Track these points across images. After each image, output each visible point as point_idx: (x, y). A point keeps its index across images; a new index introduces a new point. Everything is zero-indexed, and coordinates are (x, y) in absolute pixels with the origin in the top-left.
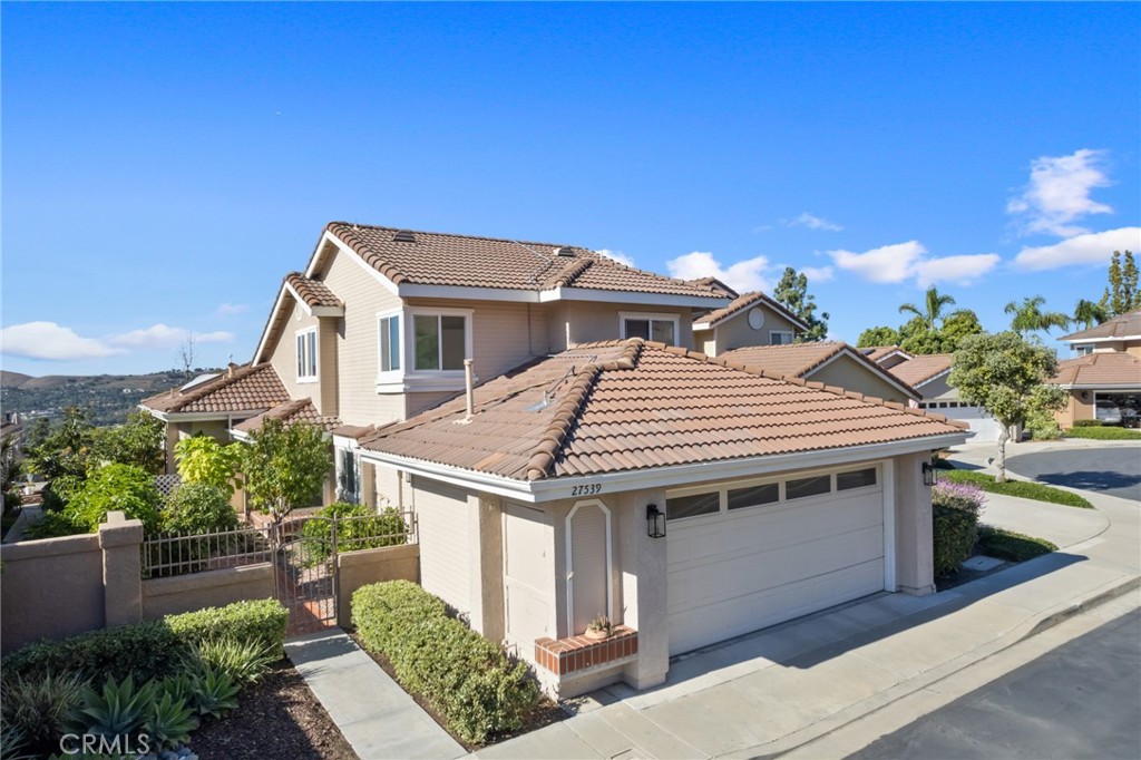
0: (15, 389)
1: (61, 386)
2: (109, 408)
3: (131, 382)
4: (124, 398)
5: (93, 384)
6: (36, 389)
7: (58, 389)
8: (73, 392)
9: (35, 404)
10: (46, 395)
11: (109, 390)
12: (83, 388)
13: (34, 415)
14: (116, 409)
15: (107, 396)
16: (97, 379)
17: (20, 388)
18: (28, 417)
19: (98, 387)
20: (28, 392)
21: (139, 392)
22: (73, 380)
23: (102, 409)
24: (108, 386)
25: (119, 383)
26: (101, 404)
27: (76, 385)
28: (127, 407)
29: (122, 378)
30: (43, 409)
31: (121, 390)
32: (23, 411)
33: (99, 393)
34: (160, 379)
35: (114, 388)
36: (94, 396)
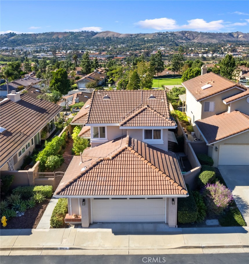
0: (117, 38)
1: (129, 37)
2: (141, 44)
3: (147, 36)
4: (145, 41)
5: (137, 36)
6: (122, 38)
7: (128, 38)
8: (131, 39)
9: (122, 43)
10: (125, 40)
11: (141, 38)
12: (134, 38)
13: (121, 46)
14: (142, 45)
15: (140, 40)
16: (138, 35)
17: (118, 37)
18: (120, 46)
19: (138, 37)
20: (120, 39)
21: (149, 39)
22: (131, 35)
23: (139, 45)
24: (141, 37)
25: (144, 36)
26: (138, 43)
27: (132, 37)
28: (145, 44)
29: (144, 35)
30: (124, 44)
31: (144, 38)
32: (119, 44)
33: (138, 39)
34: (155, 35)
35: (142, 38)
36: (137, 40)
